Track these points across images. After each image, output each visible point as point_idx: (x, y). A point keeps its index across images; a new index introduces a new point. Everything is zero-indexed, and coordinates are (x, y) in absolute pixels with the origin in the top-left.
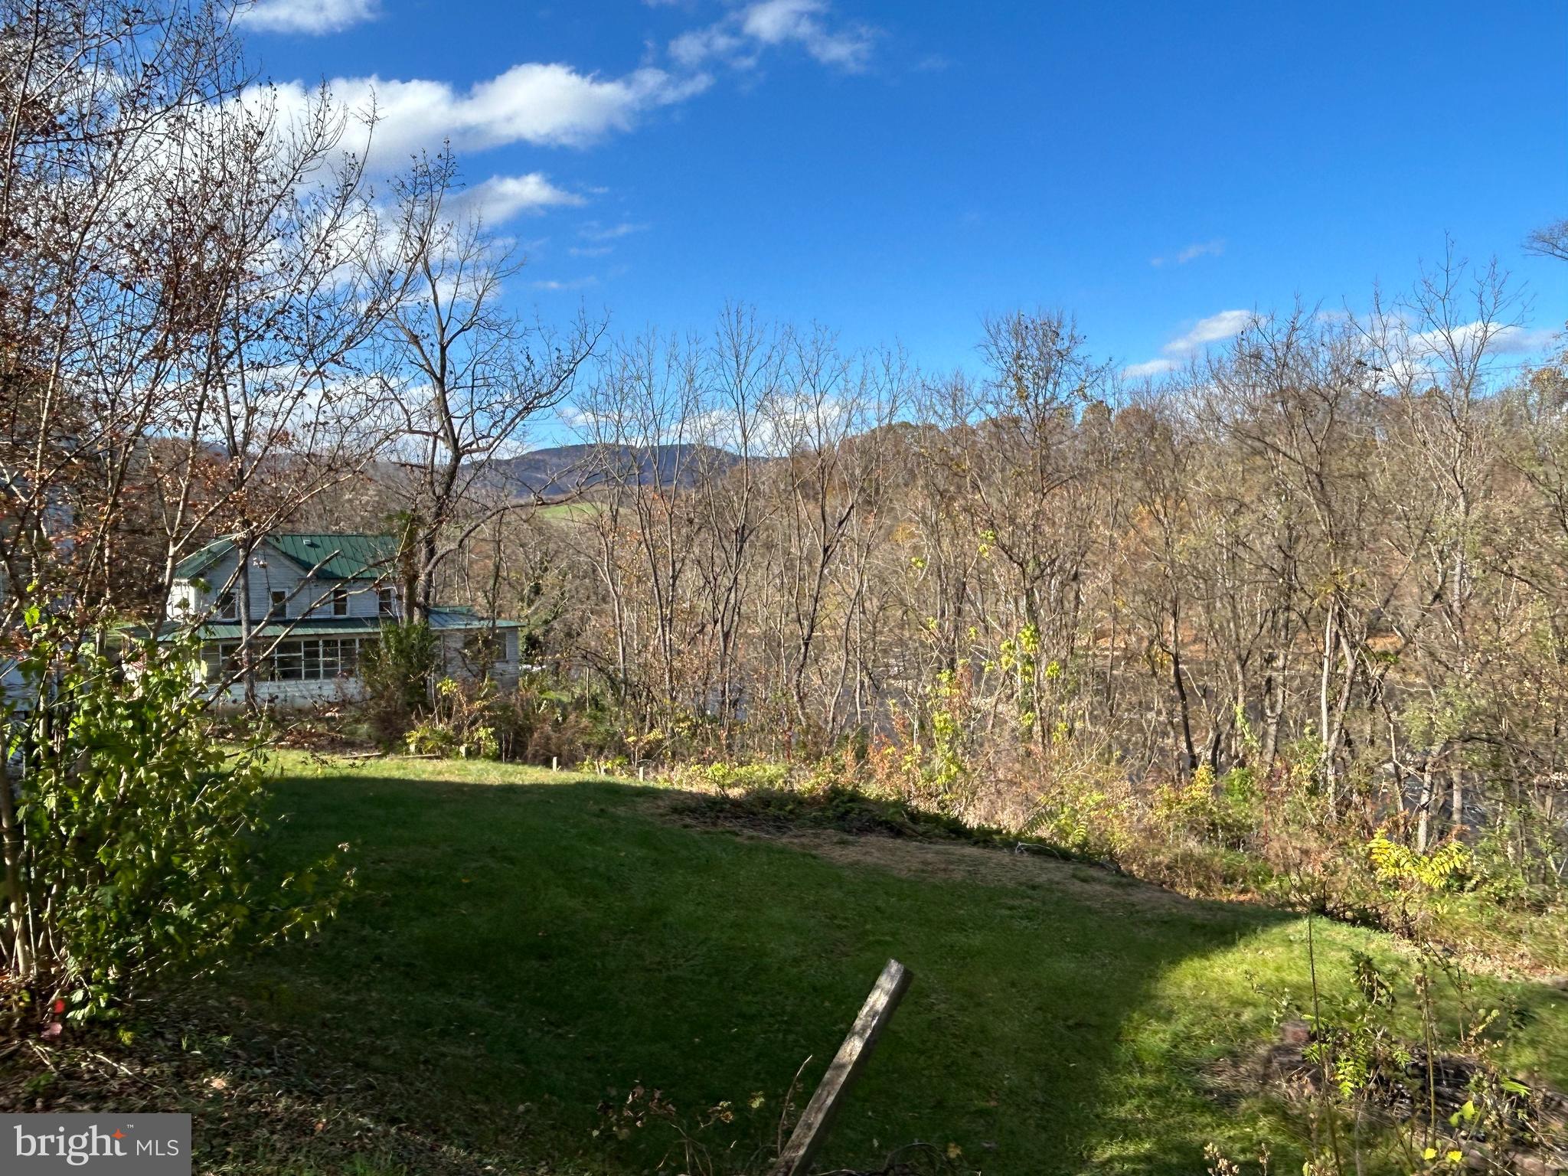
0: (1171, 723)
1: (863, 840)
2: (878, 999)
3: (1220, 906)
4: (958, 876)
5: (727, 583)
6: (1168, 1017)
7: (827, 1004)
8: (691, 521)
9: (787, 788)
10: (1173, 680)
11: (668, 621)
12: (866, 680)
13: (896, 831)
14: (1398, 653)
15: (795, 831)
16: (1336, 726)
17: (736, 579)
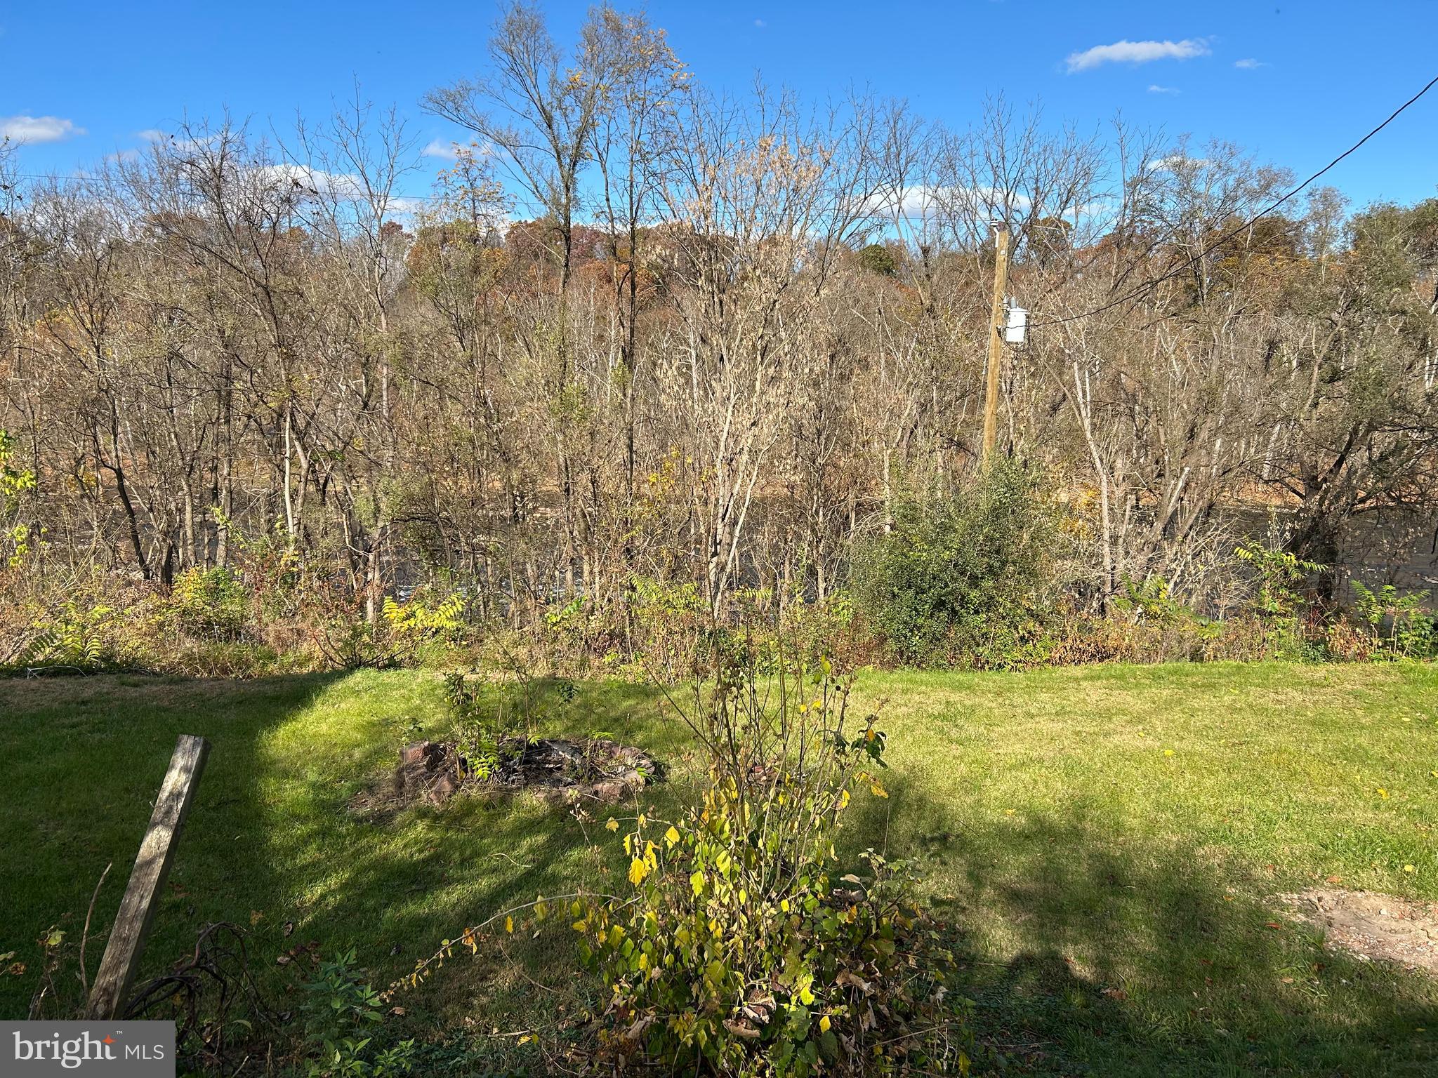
2: (177, 780)
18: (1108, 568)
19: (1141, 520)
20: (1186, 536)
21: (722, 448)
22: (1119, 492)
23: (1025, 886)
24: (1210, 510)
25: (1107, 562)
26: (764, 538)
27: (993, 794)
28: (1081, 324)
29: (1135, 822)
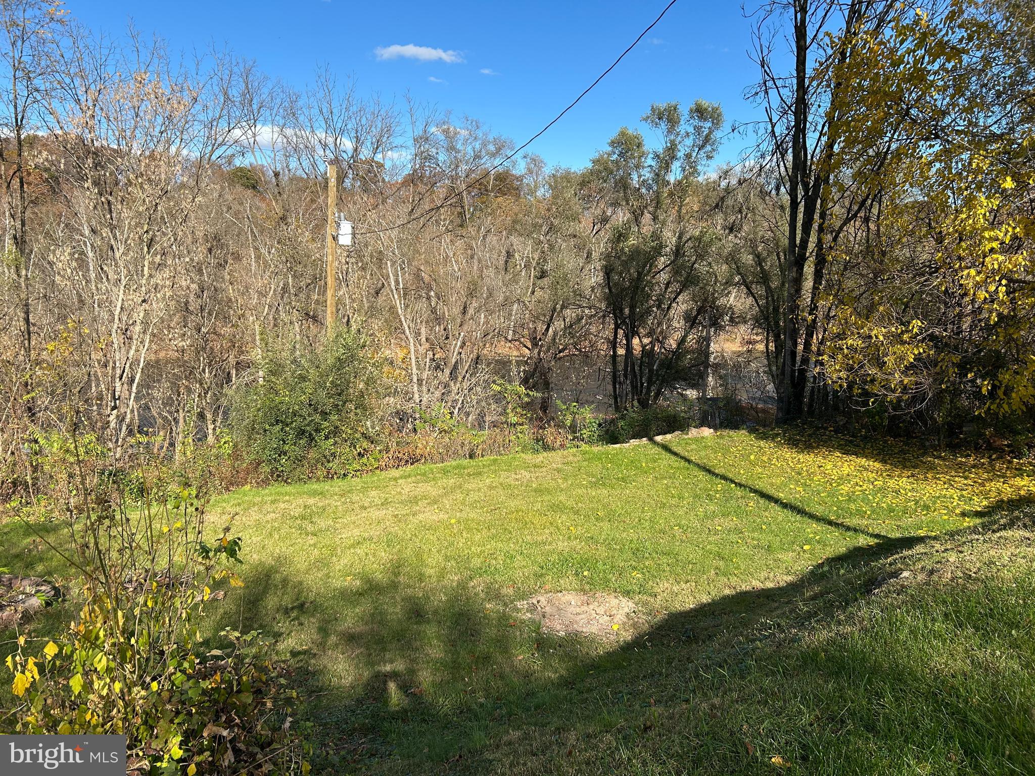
18: (418, 401)
19: (437, 367)
20: (464, 377)
21: (117, 320)
22: (422, 350)
23: (358, 629)
24: (477, 360)
25: (416, 396)
26: (159, 393)
27: (338, 568)
28: (394, 234)
29: (432, 571)
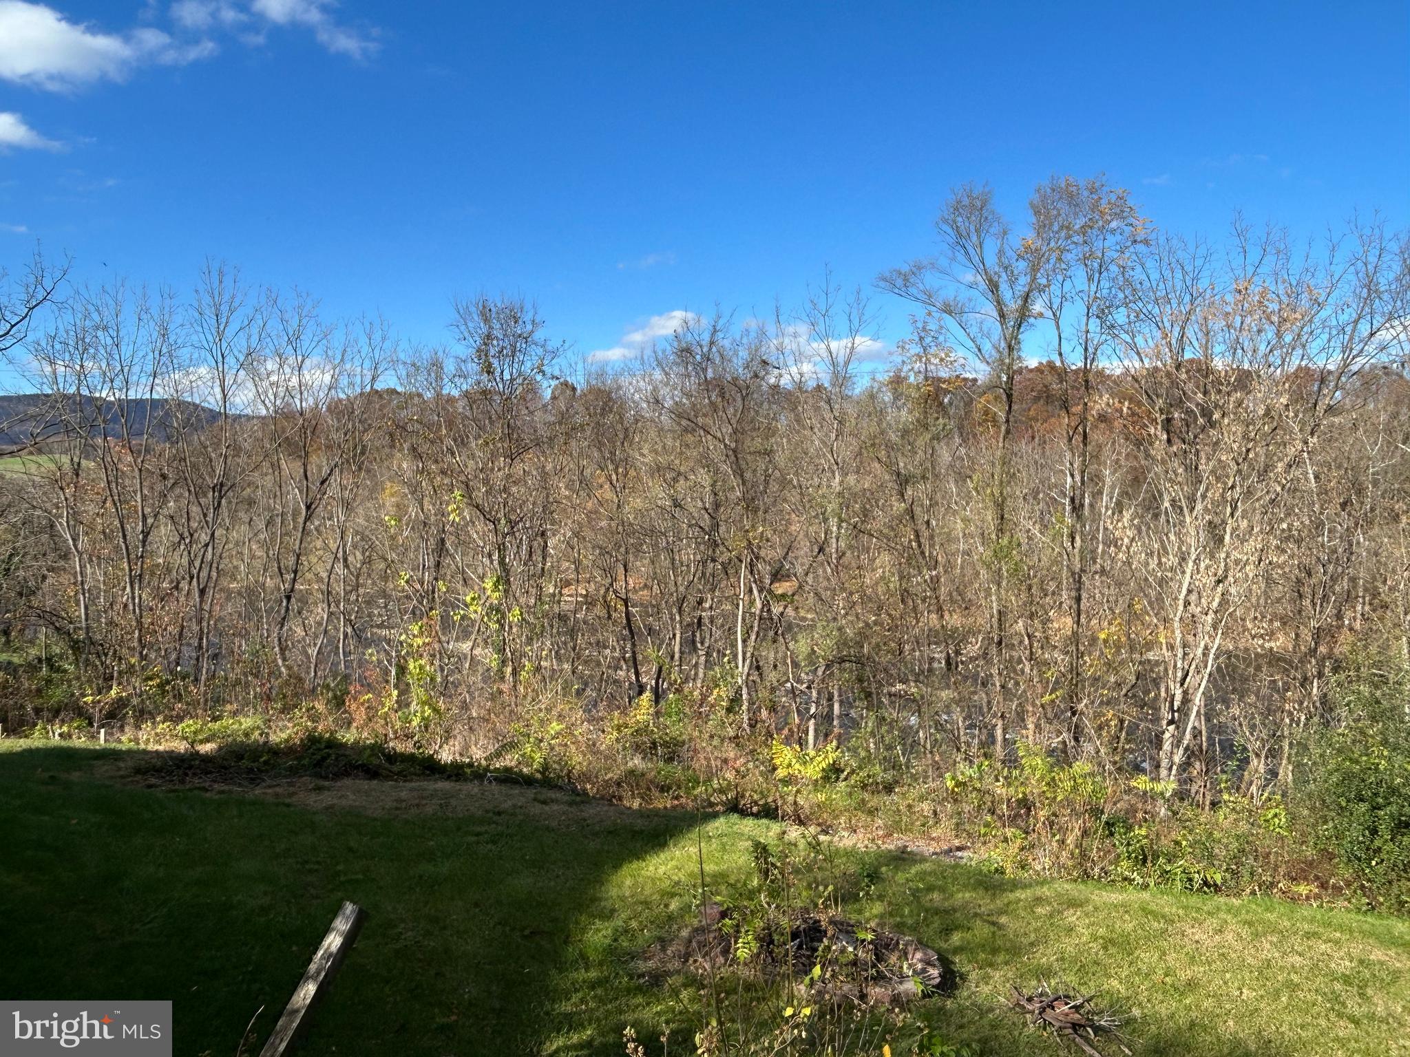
0: (624, 658)
1: (339, 784)
2: (333, 942)
3: (656, 813)
4: (429, 810)
5: (204, 537)
6: (608, 915)
7: (294, 948)
8: (164, 477)
9: (262, 740)
10: (624, 621)
11: (137, 579)
12: (349, 630)
13: (372, 773)
14: (793, 595)
15: (269, 782)
16: (748, 655)
17: (213, 534)
